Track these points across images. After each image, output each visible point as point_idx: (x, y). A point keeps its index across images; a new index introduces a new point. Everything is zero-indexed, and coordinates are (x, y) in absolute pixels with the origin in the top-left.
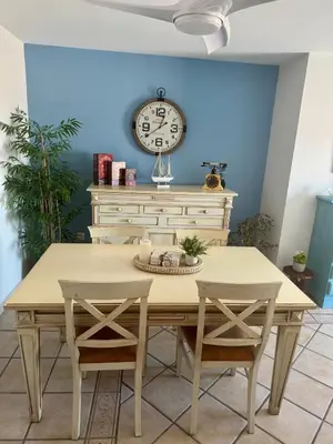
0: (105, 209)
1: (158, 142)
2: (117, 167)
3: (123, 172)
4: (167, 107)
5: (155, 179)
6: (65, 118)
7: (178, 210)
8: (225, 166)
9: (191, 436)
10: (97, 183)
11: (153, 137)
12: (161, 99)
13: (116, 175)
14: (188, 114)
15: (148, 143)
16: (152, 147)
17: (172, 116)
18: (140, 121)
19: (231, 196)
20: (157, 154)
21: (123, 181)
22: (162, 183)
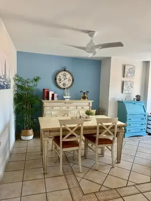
0: (47, 108)
1: (64, 85)
2: (51, 93)
3: (53, 95)
4: (67, 73)
5: (65, 97)
6: (35, 76)
7: (74, 107)
8: (88, 92)
9: (97, 170)
10: (44, 99)
11: (62, 83)
12: (65, 70)
13: (50, 96)
14: (74, 75)
15: (61, 85)
16: (62, 86)
17: (68, 76)
18: (58, 78)
19: (91, 102)
20: (64, 89)
21: (53, 98)
22: (67, 99)
